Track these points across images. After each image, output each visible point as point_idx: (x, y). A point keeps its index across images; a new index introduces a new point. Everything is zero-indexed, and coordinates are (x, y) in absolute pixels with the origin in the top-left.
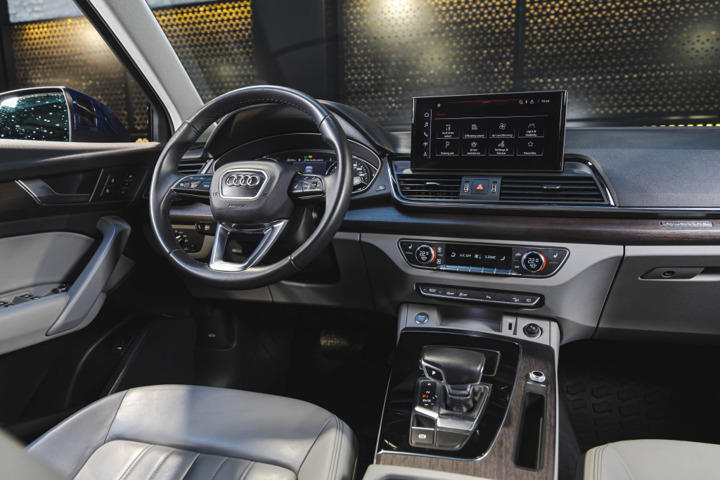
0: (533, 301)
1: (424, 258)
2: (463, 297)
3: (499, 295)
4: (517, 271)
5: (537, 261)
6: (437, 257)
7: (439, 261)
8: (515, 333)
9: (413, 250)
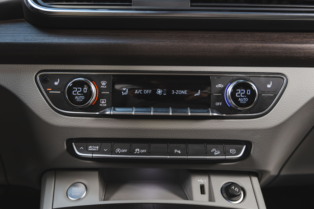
0: (238, 153)
1: (79, 98)
2: (140, 154)
3: (191, 147)
4: (218, 109)
5: (249, 92)
6: (100, 96)
7: (103, 102)
8: (211, 199)
9: (61, 87)
